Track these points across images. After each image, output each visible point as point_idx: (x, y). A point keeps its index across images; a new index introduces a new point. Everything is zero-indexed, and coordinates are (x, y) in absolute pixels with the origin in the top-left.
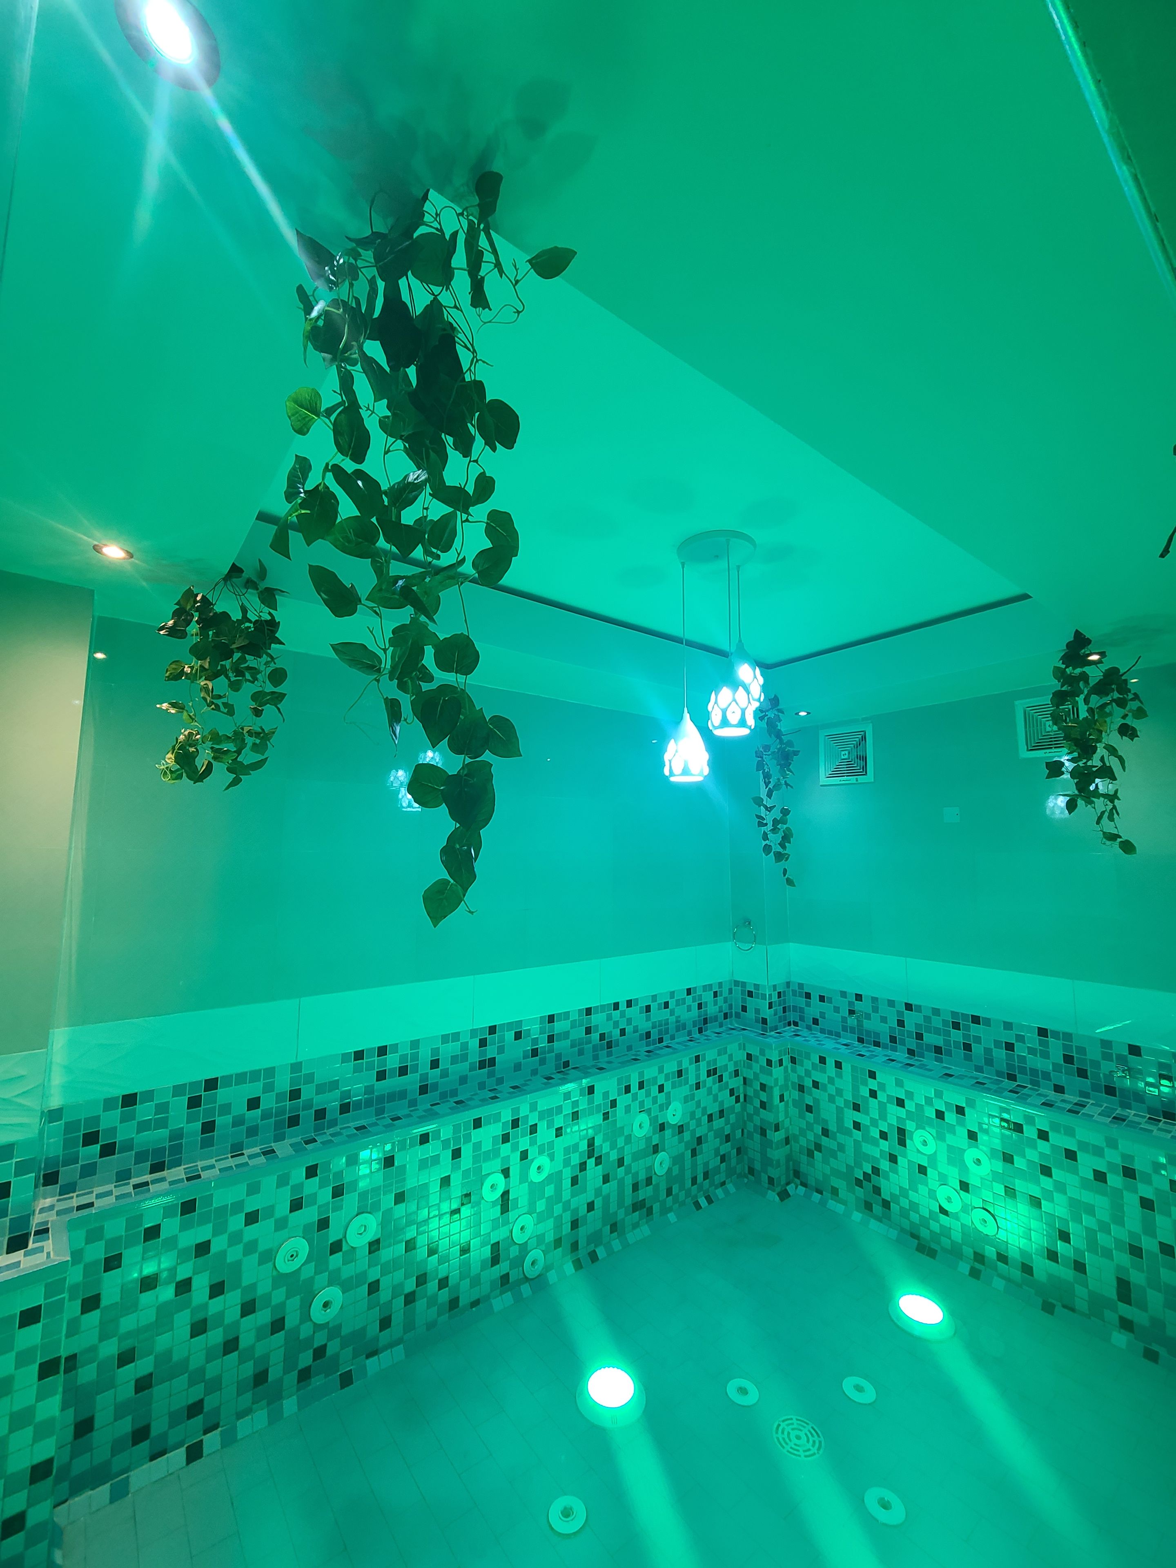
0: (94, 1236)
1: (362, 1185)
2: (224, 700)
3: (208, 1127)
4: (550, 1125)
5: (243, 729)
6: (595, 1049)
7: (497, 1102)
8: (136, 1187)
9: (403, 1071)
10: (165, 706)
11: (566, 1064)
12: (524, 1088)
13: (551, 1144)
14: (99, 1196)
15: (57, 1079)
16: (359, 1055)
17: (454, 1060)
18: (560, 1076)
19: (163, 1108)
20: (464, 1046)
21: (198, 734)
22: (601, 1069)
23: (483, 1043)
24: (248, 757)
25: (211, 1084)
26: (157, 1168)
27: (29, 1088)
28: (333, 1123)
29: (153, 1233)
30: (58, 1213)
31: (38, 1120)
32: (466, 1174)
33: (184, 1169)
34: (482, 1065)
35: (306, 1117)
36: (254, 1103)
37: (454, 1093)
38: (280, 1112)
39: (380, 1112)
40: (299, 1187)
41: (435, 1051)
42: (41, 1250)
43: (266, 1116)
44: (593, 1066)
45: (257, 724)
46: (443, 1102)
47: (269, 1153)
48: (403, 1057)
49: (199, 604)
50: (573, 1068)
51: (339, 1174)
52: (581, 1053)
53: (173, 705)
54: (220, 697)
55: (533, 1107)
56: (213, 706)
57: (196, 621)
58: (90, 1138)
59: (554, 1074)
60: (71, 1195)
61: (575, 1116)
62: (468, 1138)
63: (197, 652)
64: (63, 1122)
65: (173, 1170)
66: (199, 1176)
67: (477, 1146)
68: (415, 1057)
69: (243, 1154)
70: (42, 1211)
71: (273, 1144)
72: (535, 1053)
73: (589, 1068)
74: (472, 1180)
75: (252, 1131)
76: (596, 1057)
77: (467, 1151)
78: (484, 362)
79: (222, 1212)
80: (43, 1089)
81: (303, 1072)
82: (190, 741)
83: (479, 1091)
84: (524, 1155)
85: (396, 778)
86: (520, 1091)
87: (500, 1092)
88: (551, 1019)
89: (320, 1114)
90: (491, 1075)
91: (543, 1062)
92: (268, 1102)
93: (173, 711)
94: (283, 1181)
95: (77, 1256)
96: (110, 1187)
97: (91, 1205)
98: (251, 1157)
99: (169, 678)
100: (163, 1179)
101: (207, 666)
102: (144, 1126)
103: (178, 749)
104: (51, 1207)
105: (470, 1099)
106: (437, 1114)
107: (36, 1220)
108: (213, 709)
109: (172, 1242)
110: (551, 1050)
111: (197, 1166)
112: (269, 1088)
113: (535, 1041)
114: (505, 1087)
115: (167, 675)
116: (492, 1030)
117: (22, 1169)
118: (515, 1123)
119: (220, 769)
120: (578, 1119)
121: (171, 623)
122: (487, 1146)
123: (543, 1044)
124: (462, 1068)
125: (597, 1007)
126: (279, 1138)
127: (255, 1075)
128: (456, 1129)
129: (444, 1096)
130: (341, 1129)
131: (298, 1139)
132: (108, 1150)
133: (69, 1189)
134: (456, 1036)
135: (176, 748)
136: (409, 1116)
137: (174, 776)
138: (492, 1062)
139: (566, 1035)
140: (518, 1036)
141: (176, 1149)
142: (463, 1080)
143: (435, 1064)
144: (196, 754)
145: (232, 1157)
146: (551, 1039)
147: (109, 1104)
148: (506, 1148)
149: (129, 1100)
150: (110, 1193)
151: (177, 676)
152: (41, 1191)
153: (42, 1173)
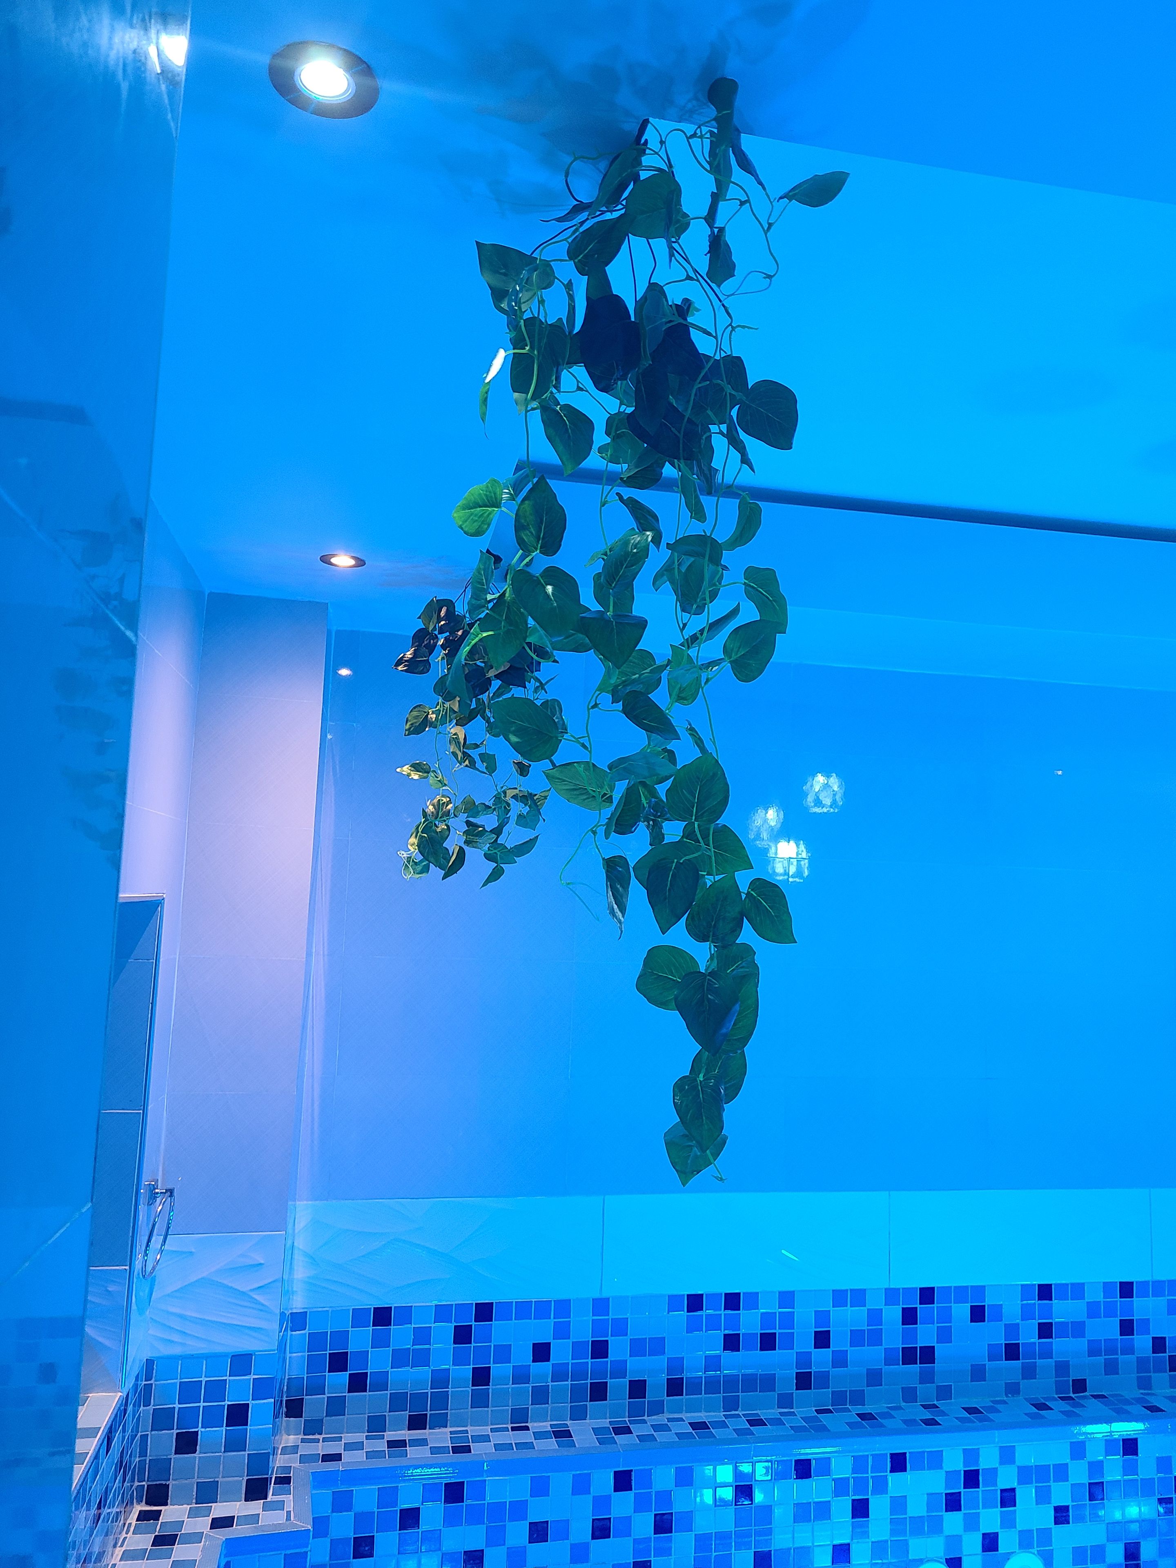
0: (342, 1502)
1: (703, 1525)
2: (481, 750)
3: (481, 1376)
4: (1043, 1497)
5: (505, 793)
6: (1142, 1364)
7: (936, 1432)
8: (392, 1444)
9: (768, 1342)
10: (406, 769)
11: (1080, 1386)
12: (991, 1416)
13: (1045, 1536)
14: (348, 1447)
15: (301, 1272)
16: (695, 1302)
17: (857, 1338)
18: (1065, 1406)
19: (423, 1335)
20: (875, 1316)
21: (450, 802)
22: (1154, 1409)
23: (909, 1317)
24: (513, 836)
25: (484, 1312)
26: (417, 1422)
27: (266, 1282)
28: (657, 1408)
29: (410, 1518)
30: (303, 1459)
31: (276, 1327)
32: (879, 1548)
33: (451, 1433)
34: (909, 1356)
35: (618, 1387)
36: (541, 1352)
37: (858, 1398)
38: (579, 1373)
39: (731, 1405)
40: (602, 1502)
41: (822, 1316)
42: (280, 1505)
43: (559, 1374)
44: (1139, 1401)
45: (524, 785)
46: (837, 1411)
47: (562, 1434)
48: (767, 1318)
49: (443, 623)
50: (1094, 1397)
51: (665, 1497)
52: (1111, 1368)
53: (416, 767)
54: (477, 746)
55: (1007, 1455)
56: (467, 762)
57: (442, 646)
58: (338, 1362)
59: (1054, 1399)
60: (317, 1436)
61: (1096, 1491)
62: (881, 1487)
63: (443, 689)
64: (306, 1331)
65: (437, 1431)
66: (467, 1450)
67: (899, 1504)
68: (788, 1320)
69: (527, 1428)
70: (285, 1450)
71: (569, 1422)
72: (1012, 1352)
73: (1128, 1402)
74: (890, 1563)
75: (541, 1395)
76: (1145, 1384)
77: (879, 1506)
78: (743, 327)
79: (497, 1510)
80: (283, 1286)
81: (611, 1316)
82: (441, 813)
83: (903, 1404)
84: (990, 1543)
85: (766, 821)
86: (981, 1421)
87: (943, 1414)
88: (1045, 1292)
89: (638, 1389)
90: (927, 1378)
91: (1029, 1372)
92: (561, 1353)
93: (416, 777)
94: (581, 1486)
95: (320, 1525)
96: (361, 1437)
97: (337, 1457)
98: (538, 1435)
99: (410, 732)
100: (423, 1442)
101: (456, 708)
102: (400, 1359)
103: (422, 832)
104: (295, 1449)
105: (887, 1415)
106: (824, 1428)
107: (279, 1461)
108: (467, 766)
109: (433, 1539)
110: (1047, 1353)
111: (467, 1432)
112: (562, 1332)
113: (1012, 1329)
114: (954, 1407)
115: (407, 727)
116: (927, 1295)
117: (261, 1388)
118: (972, 1479)
119: (475, 857)
120: (1103, 1499)
121: (409, 655)
122: (917, 1508)
123: (1028, 1336)
124: (873, 1356)
125: (1146, 1283)
126: (579, 1414)
127: (541, 1309)
128: (859, 1463)
129: (839, 1399)
130: (669, 1420)
131: (605, 1423)
132: (358, 1383)
133: (313, 1428)
134: (858, 1297)
135: (420, 831)
136: (778, 1422)
137: (419, 868)
138: (928, 1355)
139: (1078, 1329)
140: (978, 1314)
141: (441, 1401)
142: (874, 1378)
143: (822, 1339)
144: (447, 833)
145: (513, 1429)
146: (1045, 1330)
147: (358, 1317)
148: (953, 1521)
149: (382, 1316)
150: (359, 1446)
151: (418, 729)
152: (284, 1424)
153: (285, 1399)
